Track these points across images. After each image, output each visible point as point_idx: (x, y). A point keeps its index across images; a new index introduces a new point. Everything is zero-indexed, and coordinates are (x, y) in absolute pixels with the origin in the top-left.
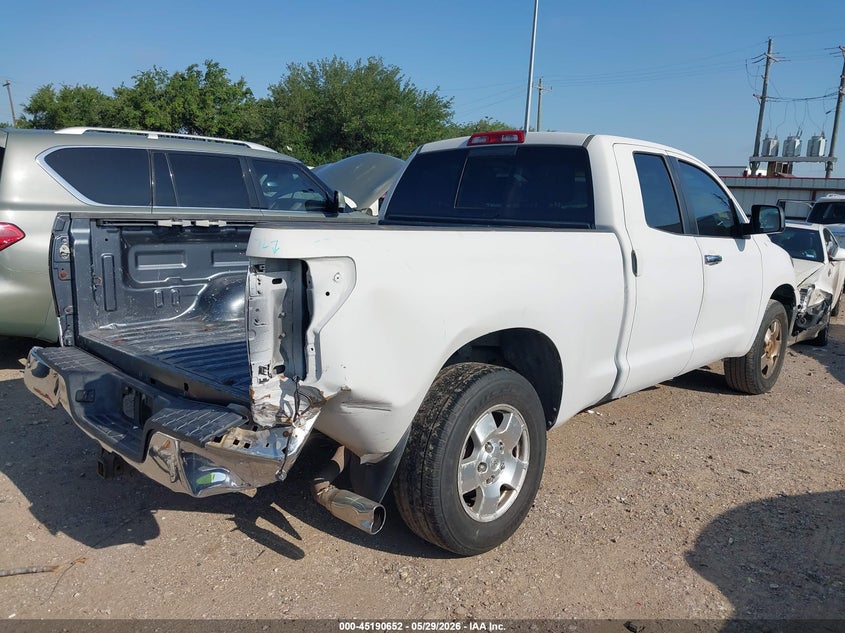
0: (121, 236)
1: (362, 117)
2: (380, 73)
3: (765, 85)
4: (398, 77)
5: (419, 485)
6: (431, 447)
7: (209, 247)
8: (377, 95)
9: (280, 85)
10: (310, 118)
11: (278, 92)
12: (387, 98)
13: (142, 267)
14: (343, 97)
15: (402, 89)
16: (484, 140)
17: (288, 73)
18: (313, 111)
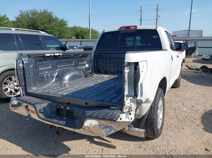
0: (35, 60)
1: (44, 25)
2: (47, 13)
3: (141, 17)
4: (52, 14)
5: (150, 121)
6: (153, 110)
7: (56, 61)
8: (47, 19)
9: (18, 16)
10: (28, 26)
11: (18, 19)
12: (50, 20)
13: (40, 69)
14: (37, 20)
15: (54, 18)
16: (125, 28)
17: (20, 13)
18: (29, 24)
